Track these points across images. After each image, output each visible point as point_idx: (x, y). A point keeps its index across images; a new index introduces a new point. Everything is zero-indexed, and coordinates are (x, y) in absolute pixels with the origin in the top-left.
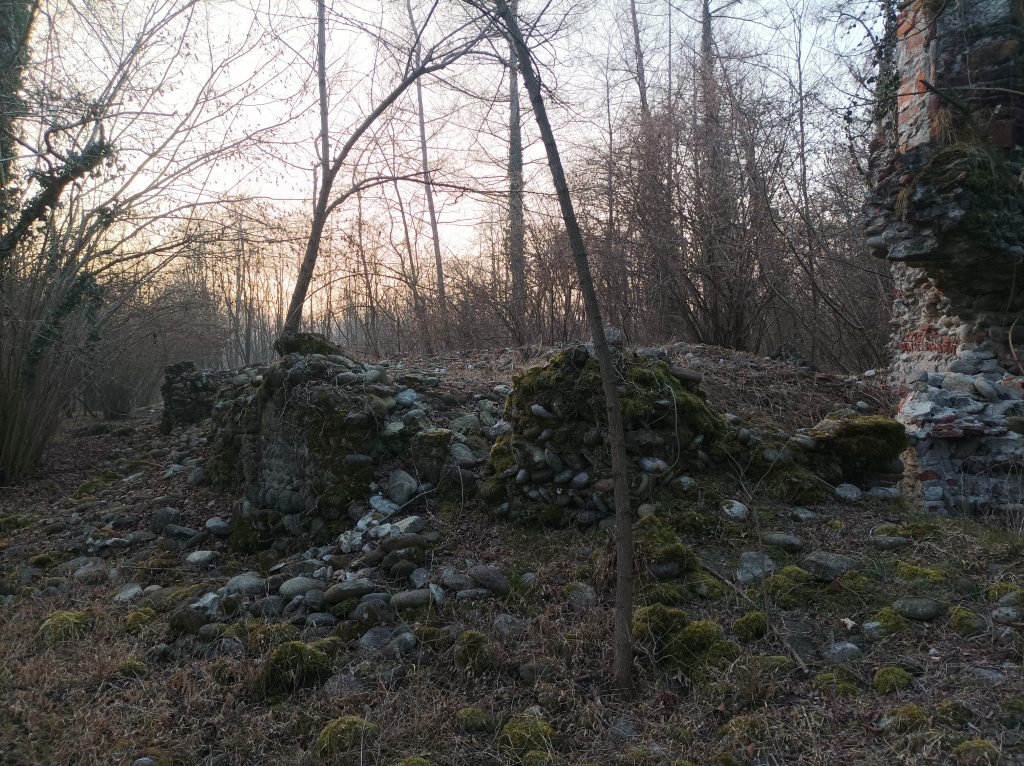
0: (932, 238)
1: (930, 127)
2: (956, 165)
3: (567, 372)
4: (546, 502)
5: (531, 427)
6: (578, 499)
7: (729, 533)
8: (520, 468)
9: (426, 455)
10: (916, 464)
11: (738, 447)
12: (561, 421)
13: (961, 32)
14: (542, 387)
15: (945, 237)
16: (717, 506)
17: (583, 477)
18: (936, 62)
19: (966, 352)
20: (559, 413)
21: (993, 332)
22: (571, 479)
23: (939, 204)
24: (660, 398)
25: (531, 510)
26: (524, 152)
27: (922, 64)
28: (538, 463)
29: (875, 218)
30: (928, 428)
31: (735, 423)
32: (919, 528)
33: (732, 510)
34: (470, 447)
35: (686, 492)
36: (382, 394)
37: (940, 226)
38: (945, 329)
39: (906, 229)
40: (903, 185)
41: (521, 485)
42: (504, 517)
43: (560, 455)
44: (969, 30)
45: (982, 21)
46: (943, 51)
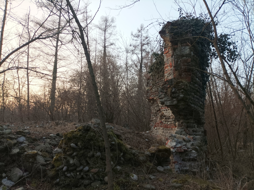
0: (176, 101)
1: (173, 75)
2: (182, 84)
3: (84, 133)
4: (73, 178)
5: (70, 151)
6: (85, 176)
7: (133, 185)
8: (65, 166)
9: (28, 161)
10: (173, 159)
11: (132, 156)
12: (81, 149)
13: (180, 55)
14: (75, 137)
15: (179, 101)
16: (128, 176)
17: (87, 168)
18: (174, 60)
19: (178, 129)
20: (80, 146)
21: (184, 125)
22: (83, 169)
23: (178, 93)
24: (112, 142)
25: (68, 181)
26: (57, 69)
27: (171, 61)
28: (72, 164)
29: (161, 95)
30: (175, 149)
31: (131, 148)
32: (183, 180)
33: (134, 177)
34: (43, 156)
35: (119, 171)
36: (11, 139)
37: (178, 98)
38: (165, 122)
39: (169, 98)
40: (169, 88)
41: (65, 172)
42: (57, 184)
43: (79, 161)
44: (181, 55)
45: (184, 53)
46: (176, 59)
